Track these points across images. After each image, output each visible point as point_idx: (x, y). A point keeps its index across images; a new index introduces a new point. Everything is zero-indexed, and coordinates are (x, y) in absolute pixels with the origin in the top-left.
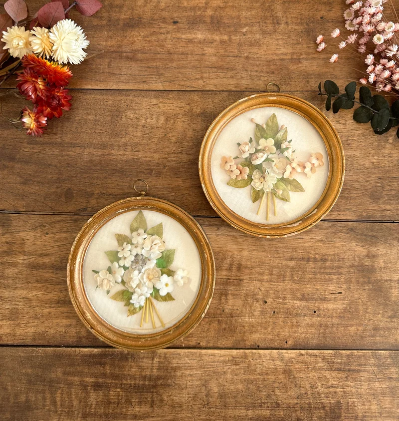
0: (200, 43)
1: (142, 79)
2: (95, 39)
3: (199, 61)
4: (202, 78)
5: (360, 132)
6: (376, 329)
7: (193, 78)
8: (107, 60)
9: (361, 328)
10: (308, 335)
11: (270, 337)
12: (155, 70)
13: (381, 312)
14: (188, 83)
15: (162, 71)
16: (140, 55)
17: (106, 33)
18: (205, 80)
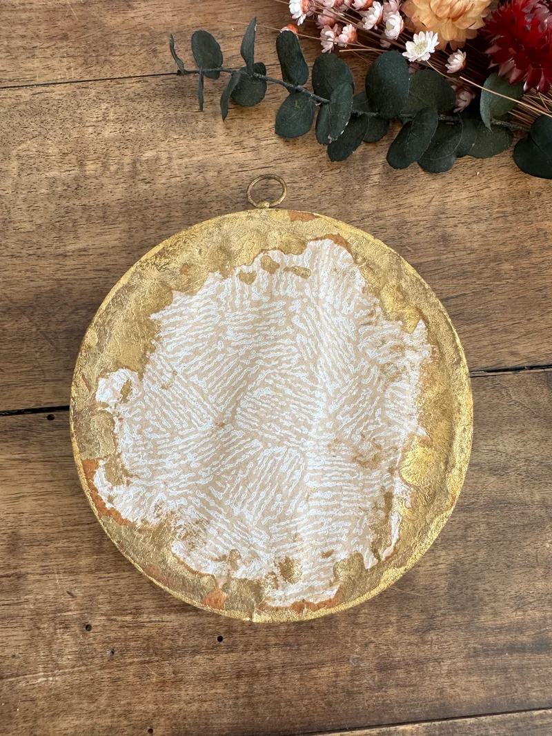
5: (296, 164)
6: (385, 667)
9: (345, 669)
10: (206, 705)
11: (106, 721)
13: (393, 619)
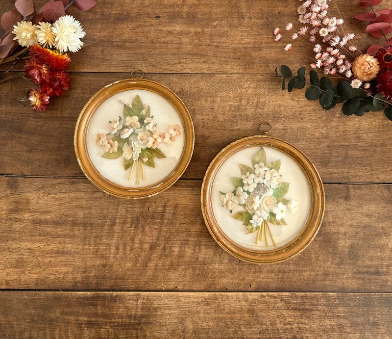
0: (178, 34)
1: (130, 63)
2: (91, 31)
3: (177, 48)
4: (180, 63)
5: (311, 108)
6: (326, 274)
7: (173, 63)
8: (101, 48)
9: (313, 273)
10: (268, 280)
11: (236, 281)
12: (141, 56)
13: (330, 260)
14: (168, 67)
15: (146, 57)
16: (128, 44)
17: (99, 25)
18: (182, 65)
